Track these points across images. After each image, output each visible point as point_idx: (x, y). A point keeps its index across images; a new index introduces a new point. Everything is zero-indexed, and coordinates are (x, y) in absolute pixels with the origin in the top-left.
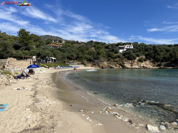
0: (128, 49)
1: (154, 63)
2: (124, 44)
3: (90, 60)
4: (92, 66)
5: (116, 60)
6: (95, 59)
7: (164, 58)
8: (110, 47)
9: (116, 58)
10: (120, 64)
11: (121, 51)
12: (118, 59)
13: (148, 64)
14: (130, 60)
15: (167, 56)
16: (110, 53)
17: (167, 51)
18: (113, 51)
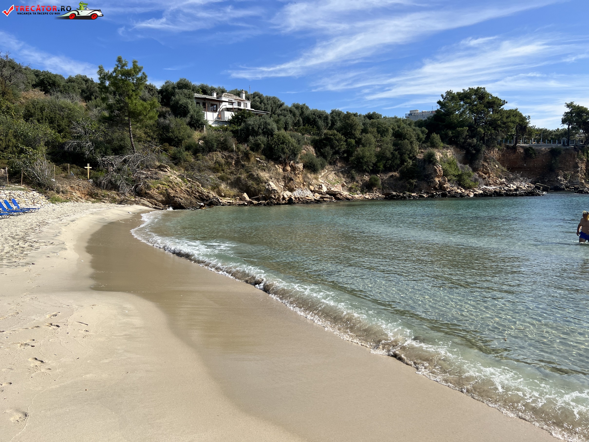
1: (353, 179)
4: (95, 196)
9: (210, 149)
10: (238, 184)
11: (210, 118)
12: (219, 157)
16: (171, 121)
18: (179, 112)
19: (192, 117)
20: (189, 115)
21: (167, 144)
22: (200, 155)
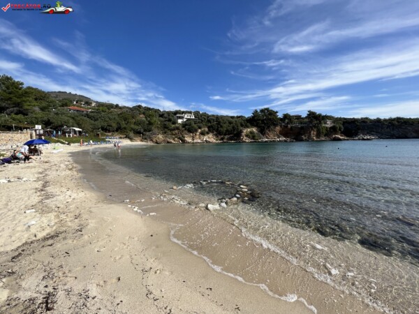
0: (188, 120)
1: (218, 137)
2: (183, 112)
3: (138, 133)
4: (142, 141)
5: (174, 132)
6: (145, 130)
7: (227, 131)
8: (166, 115)
9: (174, 129)
10: (179, 138)
11: (180, 121)
12: (176, 131)
13: (210, 138)
14: (191, 132)
15: (230, 128)
16: (167, 123)
17: (230, 123)
18: (170, 120)
19: (173, 121)
21: (164, 129)
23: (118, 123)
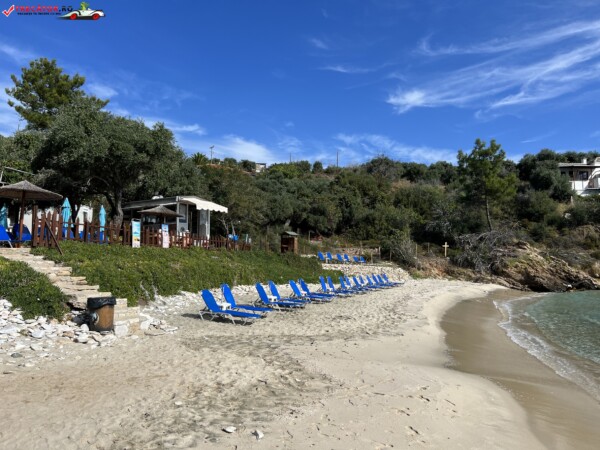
4: (451, 274)
19: (556, 189)
20: (552, 187)
21: (526, 220)
22: (566, 229)
23: (344, 203)
